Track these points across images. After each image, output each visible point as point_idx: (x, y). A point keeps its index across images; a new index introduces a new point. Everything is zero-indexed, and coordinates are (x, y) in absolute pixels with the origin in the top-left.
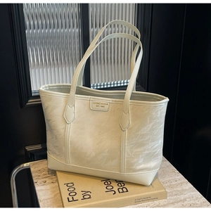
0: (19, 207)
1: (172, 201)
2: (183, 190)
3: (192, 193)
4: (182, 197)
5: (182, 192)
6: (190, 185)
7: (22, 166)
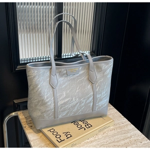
0: (9, 147)
1: (123, 138)
2: (128, 130)
3: (135, 132)
4: (129, 135)
5: (128, 131)
6: (133, 126)
7: (11, 114)
